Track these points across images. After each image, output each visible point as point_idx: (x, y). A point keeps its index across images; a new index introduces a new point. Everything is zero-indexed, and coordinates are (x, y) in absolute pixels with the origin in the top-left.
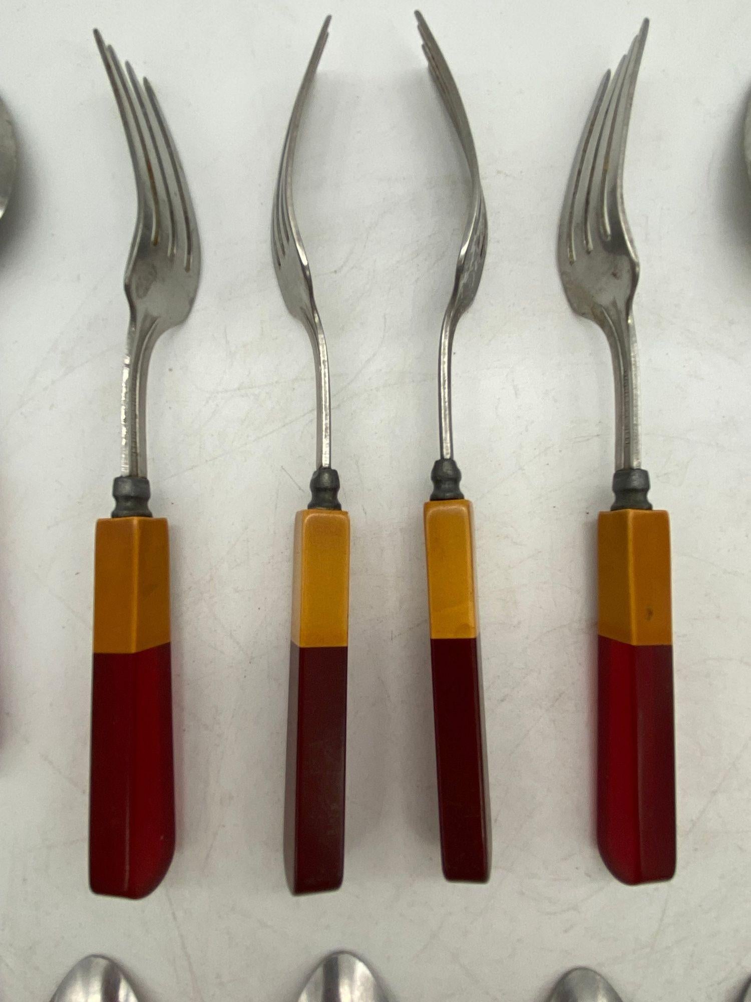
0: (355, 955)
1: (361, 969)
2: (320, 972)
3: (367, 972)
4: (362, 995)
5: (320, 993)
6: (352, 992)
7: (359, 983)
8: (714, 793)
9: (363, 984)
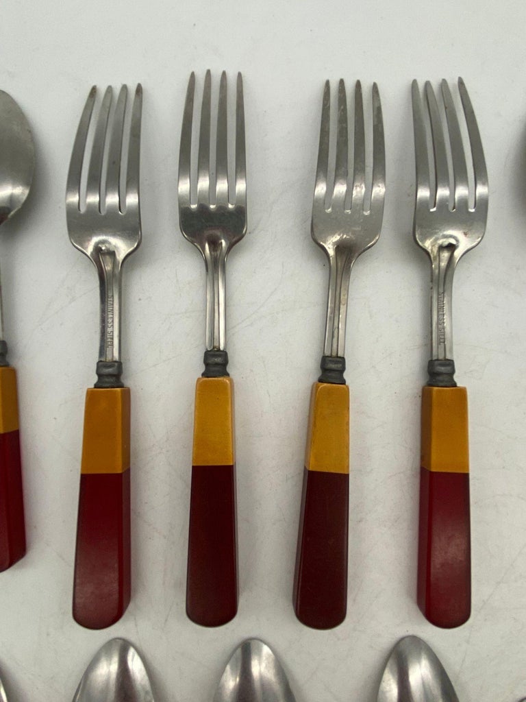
0: (261, 641)
1: (266, 650)
2: (239, 651)
3: (270, 652)
4: (266, 666)
5: (239, 664)
6: (260, 664)
7: (264, 658)
8: (498, 583)
9: (267, 659)
